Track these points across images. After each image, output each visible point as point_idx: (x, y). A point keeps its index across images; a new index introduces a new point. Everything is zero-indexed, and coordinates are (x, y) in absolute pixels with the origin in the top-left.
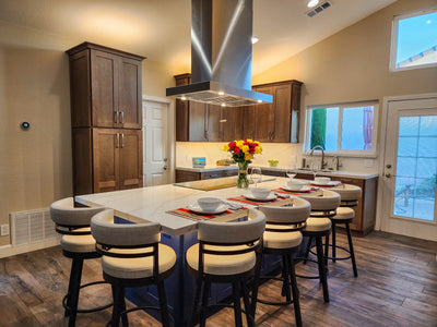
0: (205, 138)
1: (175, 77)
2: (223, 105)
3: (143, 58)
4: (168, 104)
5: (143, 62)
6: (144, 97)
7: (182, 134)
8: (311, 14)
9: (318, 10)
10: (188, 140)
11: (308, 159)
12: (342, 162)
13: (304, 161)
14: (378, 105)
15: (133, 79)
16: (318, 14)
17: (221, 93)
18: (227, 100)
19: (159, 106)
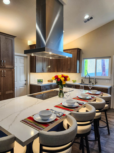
0: (43, 71)
1: (30, 45)
2: (51, 58)
3: (15, 37)
4: (27, 57)
5: (15, 39)
6: (15, 54)
7: (33, 70)
8: (85, 22)
9: (88, 20)
10: (35, 72)
11: (83, 80)
12: (97, 81)
13: (82, 80)
14: (111, 59)
15: (10, 46)
16: (88, 22)
17: (50, 53)
18: (52, 56)
19: (23, 58)
